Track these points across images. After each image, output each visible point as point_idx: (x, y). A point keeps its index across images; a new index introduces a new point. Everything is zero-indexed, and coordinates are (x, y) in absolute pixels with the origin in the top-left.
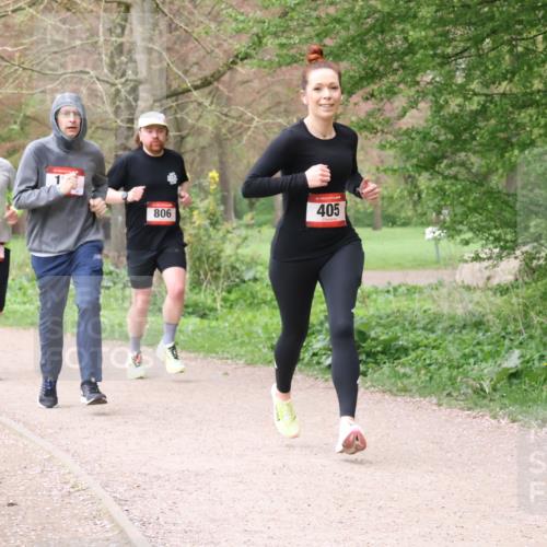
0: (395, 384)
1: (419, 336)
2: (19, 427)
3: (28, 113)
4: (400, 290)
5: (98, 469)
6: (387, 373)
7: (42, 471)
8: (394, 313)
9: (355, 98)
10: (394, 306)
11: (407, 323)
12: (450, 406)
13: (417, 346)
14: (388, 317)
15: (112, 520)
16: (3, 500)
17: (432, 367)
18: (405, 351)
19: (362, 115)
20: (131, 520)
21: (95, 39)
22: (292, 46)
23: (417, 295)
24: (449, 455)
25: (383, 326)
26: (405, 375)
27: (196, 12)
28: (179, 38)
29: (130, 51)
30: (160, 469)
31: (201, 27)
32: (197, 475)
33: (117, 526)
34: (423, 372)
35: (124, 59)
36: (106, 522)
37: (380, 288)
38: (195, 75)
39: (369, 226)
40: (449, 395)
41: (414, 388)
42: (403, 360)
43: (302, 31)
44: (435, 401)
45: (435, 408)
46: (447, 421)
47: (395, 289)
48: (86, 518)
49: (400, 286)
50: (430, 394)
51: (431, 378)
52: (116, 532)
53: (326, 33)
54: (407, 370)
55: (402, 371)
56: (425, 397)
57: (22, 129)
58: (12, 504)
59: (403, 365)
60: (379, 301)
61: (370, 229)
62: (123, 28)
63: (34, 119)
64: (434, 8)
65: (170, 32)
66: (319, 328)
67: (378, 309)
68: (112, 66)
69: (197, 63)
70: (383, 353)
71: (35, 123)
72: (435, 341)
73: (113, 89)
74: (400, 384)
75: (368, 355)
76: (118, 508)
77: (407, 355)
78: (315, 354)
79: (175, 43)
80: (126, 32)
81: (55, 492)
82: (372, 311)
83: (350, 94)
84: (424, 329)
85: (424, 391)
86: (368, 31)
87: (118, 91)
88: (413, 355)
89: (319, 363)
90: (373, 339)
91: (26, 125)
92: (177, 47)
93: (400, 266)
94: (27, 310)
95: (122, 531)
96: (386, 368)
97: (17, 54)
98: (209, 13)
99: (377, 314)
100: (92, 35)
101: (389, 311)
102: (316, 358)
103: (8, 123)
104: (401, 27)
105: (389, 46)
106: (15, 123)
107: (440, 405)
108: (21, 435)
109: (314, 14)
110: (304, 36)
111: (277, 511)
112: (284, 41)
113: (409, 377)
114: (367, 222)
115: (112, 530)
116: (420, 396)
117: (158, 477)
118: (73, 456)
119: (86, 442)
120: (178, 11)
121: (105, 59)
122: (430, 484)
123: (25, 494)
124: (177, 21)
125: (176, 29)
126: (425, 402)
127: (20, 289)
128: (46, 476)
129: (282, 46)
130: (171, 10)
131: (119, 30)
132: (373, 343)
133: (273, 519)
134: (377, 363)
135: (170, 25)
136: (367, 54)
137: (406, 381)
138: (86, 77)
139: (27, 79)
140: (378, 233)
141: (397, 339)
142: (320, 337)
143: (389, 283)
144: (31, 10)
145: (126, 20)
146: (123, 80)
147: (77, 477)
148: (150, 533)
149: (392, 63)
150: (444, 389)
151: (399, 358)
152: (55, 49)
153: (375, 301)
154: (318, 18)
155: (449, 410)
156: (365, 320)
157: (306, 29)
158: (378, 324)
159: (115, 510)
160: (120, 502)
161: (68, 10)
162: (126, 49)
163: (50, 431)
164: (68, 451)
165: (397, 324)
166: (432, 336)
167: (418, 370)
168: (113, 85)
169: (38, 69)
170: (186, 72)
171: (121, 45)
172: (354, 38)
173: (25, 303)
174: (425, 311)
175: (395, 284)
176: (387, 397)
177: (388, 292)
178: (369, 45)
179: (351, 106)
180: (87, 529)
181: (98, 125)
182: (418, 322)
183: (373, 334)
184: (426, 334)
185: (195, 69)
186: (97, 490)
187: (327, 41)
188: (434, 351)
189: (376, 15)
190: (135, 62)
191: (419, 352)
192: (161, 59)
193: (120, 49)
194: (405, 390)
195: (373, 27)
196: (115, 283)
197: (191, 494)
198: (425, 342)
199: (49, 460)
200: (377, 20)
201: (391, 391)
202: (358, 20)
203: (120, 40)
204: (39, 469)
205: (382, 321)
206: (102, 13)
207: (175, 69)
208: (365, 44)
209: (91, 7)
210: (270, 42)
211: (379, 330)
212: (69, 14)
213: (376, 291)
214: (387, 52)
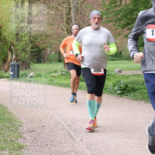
0: (134, 98)
1: (140, 86)
2: (45, 108)
3: (47, 34)
4: (136, 75)
5: (63, 118)
6: (132, 95)
7: (50, 119)
8: (134, 81)
9: (125, 30)
10: (134, 79)
11: (137, 83)
12: (148, 103)
13: (140, 89)
14: (133, 82)
15: (67, 130)
16: (41, 125)
17: (143, 94)
18: (137, 90)
19: (126, 33)
20: (71, 130)
21: (63, 16)
22: (110, 17)
23: (139, 77)
24: (147, 115)
25: (132, 84)
26: (137, 96)
27: (86, 9)
28: (82, 15)
29: (71, 19)
30: (78, 118)
31: (88, 13)
32: (87, 120)
33: (68, 131)
34: (141, 95)
35: (69, 21)
36: (65, 131)
37: (131, 75)
38: (86, 24)
39: (128, 60)
40: (147, 100)
41: (139, 99)
42: (136, 92)
43: (112, 14)
44: (144, 102)
45: (144, 103)
46: (147, 106)
47: (134, 75)
48: (61, 130)
49: (135, 74)
50: (143, 100)
51: (143, 96)
52: (68, 133)
53: (118, 14)
54: (137, 94)
55: (136, 95)
56: (142, 101)
57: (46, 38)
58: (43, 126)
59: (136, 93)
60: (131, 78)
61: (128, 61)
62: (69, 14)
63: (49, 35)
64: (144, 8)
65: (81, 14)
66: (116, 84)
67: (130, 80)
68: (67, 23)
69: (87, 22)
70: (132, 90)
71: (49, 36)
72: (144, 87)
73: (67, 28)
74: (135, 98)
75: (128, 91)
76: (68, 127)
77: (137, 91)
78: (115, 91)
79: (82, 17)
80: (70, 14)
81: (53, 123)
82: (129, 80)
83: (123, 29)
84: (141, 84)
85: (141, 99)
86: (128, 13)
87: (68, 29)
88: (139, 91)
89: (116, 93)
90: (129, 87)
91: (47, 37)
92: (82, 18)
93: (136, 69)
94: (47, 81)
95: (69, 133)
96: (132, 94)
97: (45, 20)
98: (90, 10)
99: (130, 81)
100: (62, 15)
101: (133, 80)
102: (115, 92)
103: (43, 36)
104: (136, 12)
105: (133, 17)
106: (44, 36)
107: (145, 103)
108: (45, 110)
109: (115, 9)
110: (112, 15)
111: (106, 128)
112: (107, 16)
113: (138, 96)
114: (127, 59)
115: (67, 132)
116: (140, 100)
117: (78, 120)
118: (58, 115)
119: (61, 112)
120: (82, 9)
121: (65, 21)
122: (143, 122)
123: (46, 124)
124: (82, 12)
125: (82, 14)
126: (142, 102)
127: (45, 76)
128: (51, 120)
129: (107, 17)
130: (80, 9)
131: (68, 14)
132: (129, 88)
133: (105, 130)
134: (130, 93)
135: (80, 13)
136: (127, 19)
137: (137, 97)
138: (60, 25)
139: (47, 26)
140: (130, 62)
141: (135, 87)
142: (116, 87)
143: (133, 74)
144: (48, 10)
145: (70, 12)
146: (69, 26)
147: (59, 120)
148: (76, 133)
149: (133, 21)
150: (146, 99)
151: (135, 92)
152: (53, 19)
153: (130, 78)
154: (116, 11)
155: (147, 104)
156: (127, 83)
157: (113, 13)
158: (130, 83)
159: (67, 128)
160: (69, 126)
161: (56, 9)
162: (70, 18)
163: (52, 109)
164: (56, 114)
165: (135, 83)
166: (143, 86)
167: (140, 95)
168: (67, 27)
169: (49, 23)
170: (84, 24)
171: (69, 18)
172: (124, 15)
173: (46, 79)
174: (141, 80)
175: (134, 74)
176: (132, 101)
177: (133, 76)
178: (128, 17)
179: (124, 31)
180: (61, 132)
181: (64, 36)
182: (140, 83)
183: (129, 86)
184: (142, 86)
185: (86, 23)
186: (63, 123)
187: (118, 16)
188: (144, 90)
189: (130, 10)
190: (72, 21)
191: (140, 90)
192: (78, 21)
193: (68, 18)
194: (137, 99)
195: (129, 12)
196: (67, 74)
197: (85, 124)
198: (142, 88)
199: (52, 116)
200: (130, 11)
201: (133, 100)
202: (125, 11)
203: (68, 16)
204: (49, 118)
205: (131, 83)
206: (64, 10)
207: (82, 23)
208: (127, 16)
209: (62, 9)
210: (104, 17)
211: (131, 85)
212: (57, 10)
213: (130, 75)
214: (132, 19)
